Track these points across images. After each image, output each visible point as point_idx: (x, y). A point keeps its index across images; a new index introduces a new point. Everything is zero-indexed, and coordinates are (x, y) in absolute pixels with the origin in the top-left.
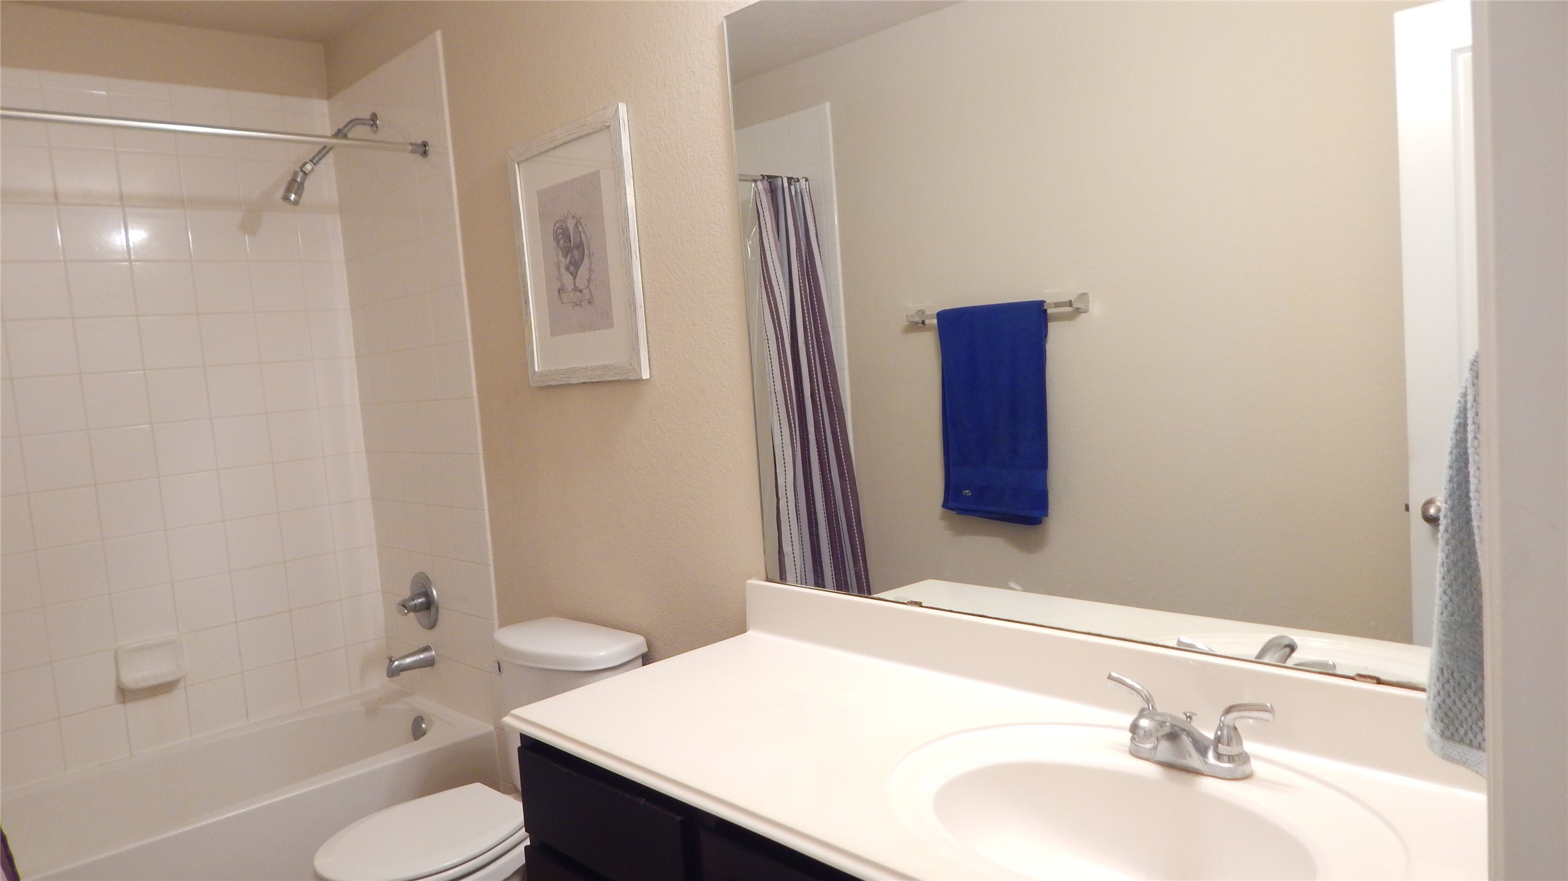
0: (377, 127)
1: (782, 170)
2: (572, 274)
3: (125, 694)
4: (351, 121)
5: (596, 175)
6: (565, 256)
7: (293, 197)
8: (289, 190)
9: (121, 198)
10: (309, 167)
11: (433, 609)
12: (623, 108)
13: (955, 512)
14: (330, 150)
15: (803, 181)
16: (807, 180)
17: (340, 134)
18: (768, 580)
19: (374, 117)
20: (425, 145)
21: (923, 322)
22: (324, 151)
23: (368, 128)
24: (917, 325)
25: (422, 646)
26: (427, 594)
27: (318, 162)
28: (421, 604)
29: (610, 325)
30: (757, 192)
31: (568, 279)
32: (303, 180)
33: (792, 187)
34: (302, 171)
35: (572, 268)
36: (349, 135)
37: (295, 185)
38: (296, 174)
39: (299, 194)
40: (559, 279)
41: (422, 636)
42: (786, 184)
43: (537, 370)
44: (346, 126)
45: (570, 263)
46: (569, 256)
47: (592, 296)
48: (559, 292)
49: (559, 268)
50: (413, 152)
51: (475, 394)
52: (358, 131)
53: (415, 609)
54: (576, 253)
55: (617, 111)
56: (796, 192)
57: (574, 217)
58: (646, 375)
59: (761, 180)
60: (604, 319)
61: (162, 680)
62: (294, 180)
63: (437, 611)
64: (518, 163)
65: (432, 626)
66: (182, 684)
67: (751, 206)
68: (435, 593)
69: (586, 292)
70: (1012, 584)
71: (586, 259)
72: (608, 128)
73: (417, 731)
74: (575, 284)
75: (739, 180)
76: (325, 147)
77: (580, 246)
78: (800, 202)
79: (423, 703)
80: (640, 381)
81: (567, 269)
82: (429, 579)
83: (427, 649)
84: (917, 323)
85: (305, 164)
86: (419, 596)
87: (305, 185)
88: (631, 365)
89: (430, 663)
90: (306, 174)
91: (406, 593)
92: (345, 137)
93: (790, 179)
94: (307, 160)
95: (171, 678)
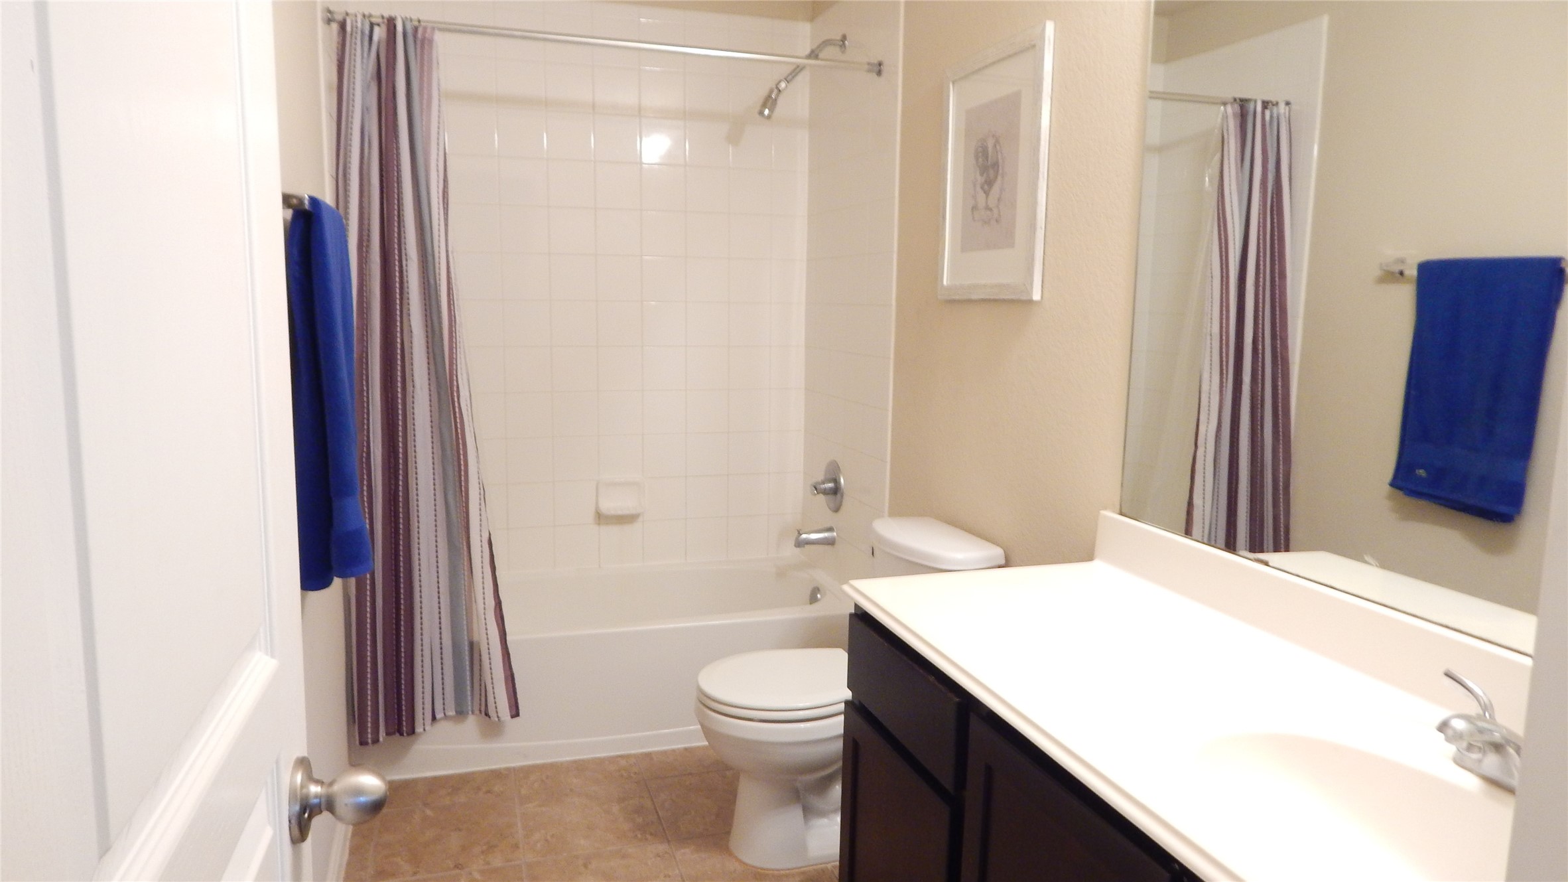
0: (845, 46)
1: (1256, 93)
2: (985, 192)
3: (601, 518)
4: (824, 42)
5: (1018, 95)
6: (982, 175)
7: (766, 112)
8: (764, 105)
9: (640, 110)
10: (783, 85)
11: (839, 495)
12: (1050, 27)
13: (1401, 493)
14: (802, 70)
15: (1282, 106)
16: (1288, 104)
17: (813, 55)
18: (1121, 514)
19: (844, 38)
20: (880, 64)
21: (1401, 273)
22: (797, 70)
23: (838, 49)
24: (1395, 276)
25: (828, 525)
26: (836, 481)
27: (791, 80)
28: (831, 489)
29: (1011, 245)
30: (1225, 117)
31: (981, 196)
32: (778, 95)
33: (1268, 113)
34: (777, 88)
35: (986, 187)
36: (821, 55)
37: (770, 101)
38: (771, 91)
39: (771, 110)
40: (974, 197)
41: (829, 518)
42: (1259, 108)
43: (945, 283)
44: (819, 47)
45: (986, 181)
46: (985, 175)
47: (1000, 215)
48: (972, 209)
49: (975, 186)
50: (869, 71)
51: (894, 303)
52: (830, 52)
53: (825, 492)
54: (991, 172)
55: (1044, 30)
56: (1271, 117)
57: (993, 136)
58: (1036, 296)
59: (1232, 103)
60: (1006, 239)
61: (626, 512)
62: (769, 96)
63: (842, 496)
64: (953, 83)
65: (837, 510)
66: (641, 519)
67: (1217, 132)
68: (842, 481)
69: (995, 211)
70: (1367, 558)
71: (999, 178)
72: (1033, 48)
73: (813, 599)
74: (987, 202)
75: (1151, 98)
76: (798, 67)
77: (996, 165)
78: (1275, 128)
79: (822, 577)
80: (1030, 302)
81: (982, 188)
82: (839, 467)
83: (830, 529)
84: (1392, 273)
85: (780, 82)
86: (830, 481)
87: (778, 102)
88: (1025, 285)
89: (830, 542)
90: (780, 91)
91: (820, 477)
92: (817, 57)
93: (1265, 105)
94: (782, 78)
95: (633, 512)
